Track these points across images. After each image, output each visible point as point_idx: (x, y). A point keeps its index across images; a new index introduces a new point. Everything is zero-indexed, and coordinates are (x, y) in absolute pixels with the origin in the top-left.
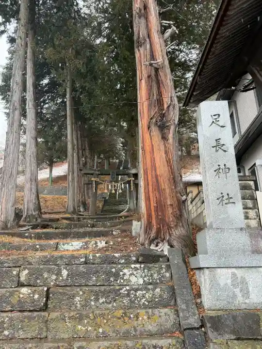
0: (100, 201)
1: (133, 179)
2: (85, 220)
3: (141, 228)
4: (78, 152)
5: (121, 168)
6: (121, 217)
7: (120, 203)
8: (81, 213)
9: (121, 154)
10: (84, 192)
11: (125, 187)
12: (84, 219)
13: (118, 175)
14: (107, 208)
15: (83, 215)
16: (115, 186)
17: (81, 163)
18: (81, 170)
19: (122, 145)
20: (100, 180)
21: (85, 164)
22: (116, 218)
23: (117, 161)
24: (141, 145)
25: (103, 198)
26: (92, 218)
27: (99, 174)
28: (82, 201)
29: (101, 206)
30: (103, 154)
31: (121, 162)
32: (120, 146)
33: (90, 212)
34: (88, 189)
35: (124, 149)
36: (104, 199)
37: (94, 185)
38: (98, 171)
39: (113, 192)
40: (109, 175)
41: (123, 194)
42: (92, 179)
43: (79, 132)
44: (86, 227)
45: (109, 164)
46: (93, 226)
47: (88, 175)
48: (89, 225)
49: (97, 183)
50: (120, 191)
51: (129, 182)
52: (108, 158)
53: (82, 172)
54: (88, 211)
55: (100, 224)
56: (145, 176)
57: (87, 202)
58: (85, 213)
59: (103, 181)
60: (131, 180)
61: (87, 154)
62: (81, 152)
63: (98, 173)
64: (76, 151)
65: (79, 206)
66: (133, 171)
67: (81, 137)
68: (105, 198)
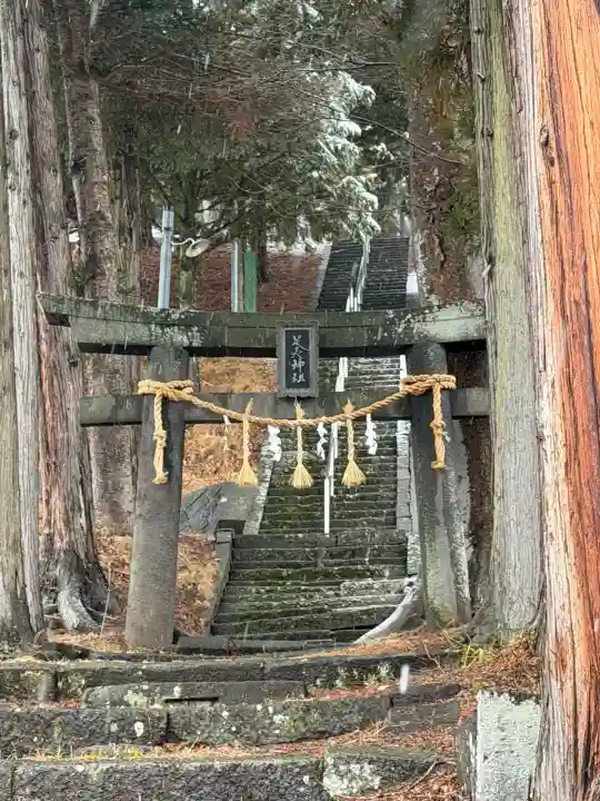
0: (201, 552)
1: (450, 381)
2: (102, 691)
3: (543, 746)
4: (36, 188)
5: (353, 303)
6: (367, 667)
7: (348, 562)
8: (73, 640)
9: (347, 198)
10: (83, 483)
11: (388, 445)
12: (96, 679)
13: (329, 353)
14: (250, 597)
15: (85, 654)
16: (310, 433)
17: (59, 264)
18: (59, 320)
19: (355, 128)
20: (197, 392)
21: (87, 275)
22: (328, 672)
23: (323, 248)
24: (534, 123)
25: (222, 525)
26: (150, 676)
27: (193, 351)
28: (71, 551)
29: (208, 588)
30: (219, 195)
31: (345, 255)
32: (339, 133)
33: (128, 634)
34: (110, 460)
35: (368, 158)
36: (228, 536)
37: (159, 432)
38: (186, 324)
39: (302, 478)
40: (271, 353)
41: (373, 499)
42: (145, 386)
43: (40, 37)
44: (118, 740)
45: (263, 276)
46: (168, 734)
47: (109, 358)
48: (139, 728)
49: (179, 418)
50: (353, 475)
51: (415, 407)
52: (250, 227)
53: (69, 335)
54: (120, 624)
55: (216, 717)
56: (576, 357)
57: (105, 560)
58: (99, 642)
59: (223, 399)
60: (429, 391)
61: (102, 197)
62: (53, 183)
63: (182, 339)
64: (24, 181)
65: (49, 588)
66: (450, 324)
67: (54, 73)
68: (238, 526)
